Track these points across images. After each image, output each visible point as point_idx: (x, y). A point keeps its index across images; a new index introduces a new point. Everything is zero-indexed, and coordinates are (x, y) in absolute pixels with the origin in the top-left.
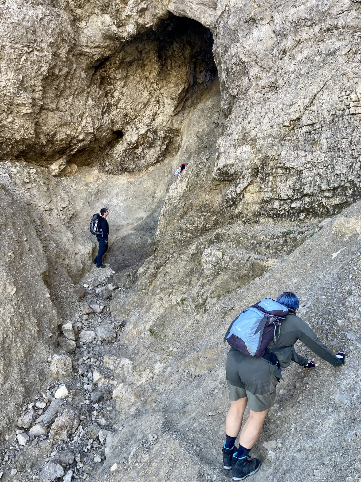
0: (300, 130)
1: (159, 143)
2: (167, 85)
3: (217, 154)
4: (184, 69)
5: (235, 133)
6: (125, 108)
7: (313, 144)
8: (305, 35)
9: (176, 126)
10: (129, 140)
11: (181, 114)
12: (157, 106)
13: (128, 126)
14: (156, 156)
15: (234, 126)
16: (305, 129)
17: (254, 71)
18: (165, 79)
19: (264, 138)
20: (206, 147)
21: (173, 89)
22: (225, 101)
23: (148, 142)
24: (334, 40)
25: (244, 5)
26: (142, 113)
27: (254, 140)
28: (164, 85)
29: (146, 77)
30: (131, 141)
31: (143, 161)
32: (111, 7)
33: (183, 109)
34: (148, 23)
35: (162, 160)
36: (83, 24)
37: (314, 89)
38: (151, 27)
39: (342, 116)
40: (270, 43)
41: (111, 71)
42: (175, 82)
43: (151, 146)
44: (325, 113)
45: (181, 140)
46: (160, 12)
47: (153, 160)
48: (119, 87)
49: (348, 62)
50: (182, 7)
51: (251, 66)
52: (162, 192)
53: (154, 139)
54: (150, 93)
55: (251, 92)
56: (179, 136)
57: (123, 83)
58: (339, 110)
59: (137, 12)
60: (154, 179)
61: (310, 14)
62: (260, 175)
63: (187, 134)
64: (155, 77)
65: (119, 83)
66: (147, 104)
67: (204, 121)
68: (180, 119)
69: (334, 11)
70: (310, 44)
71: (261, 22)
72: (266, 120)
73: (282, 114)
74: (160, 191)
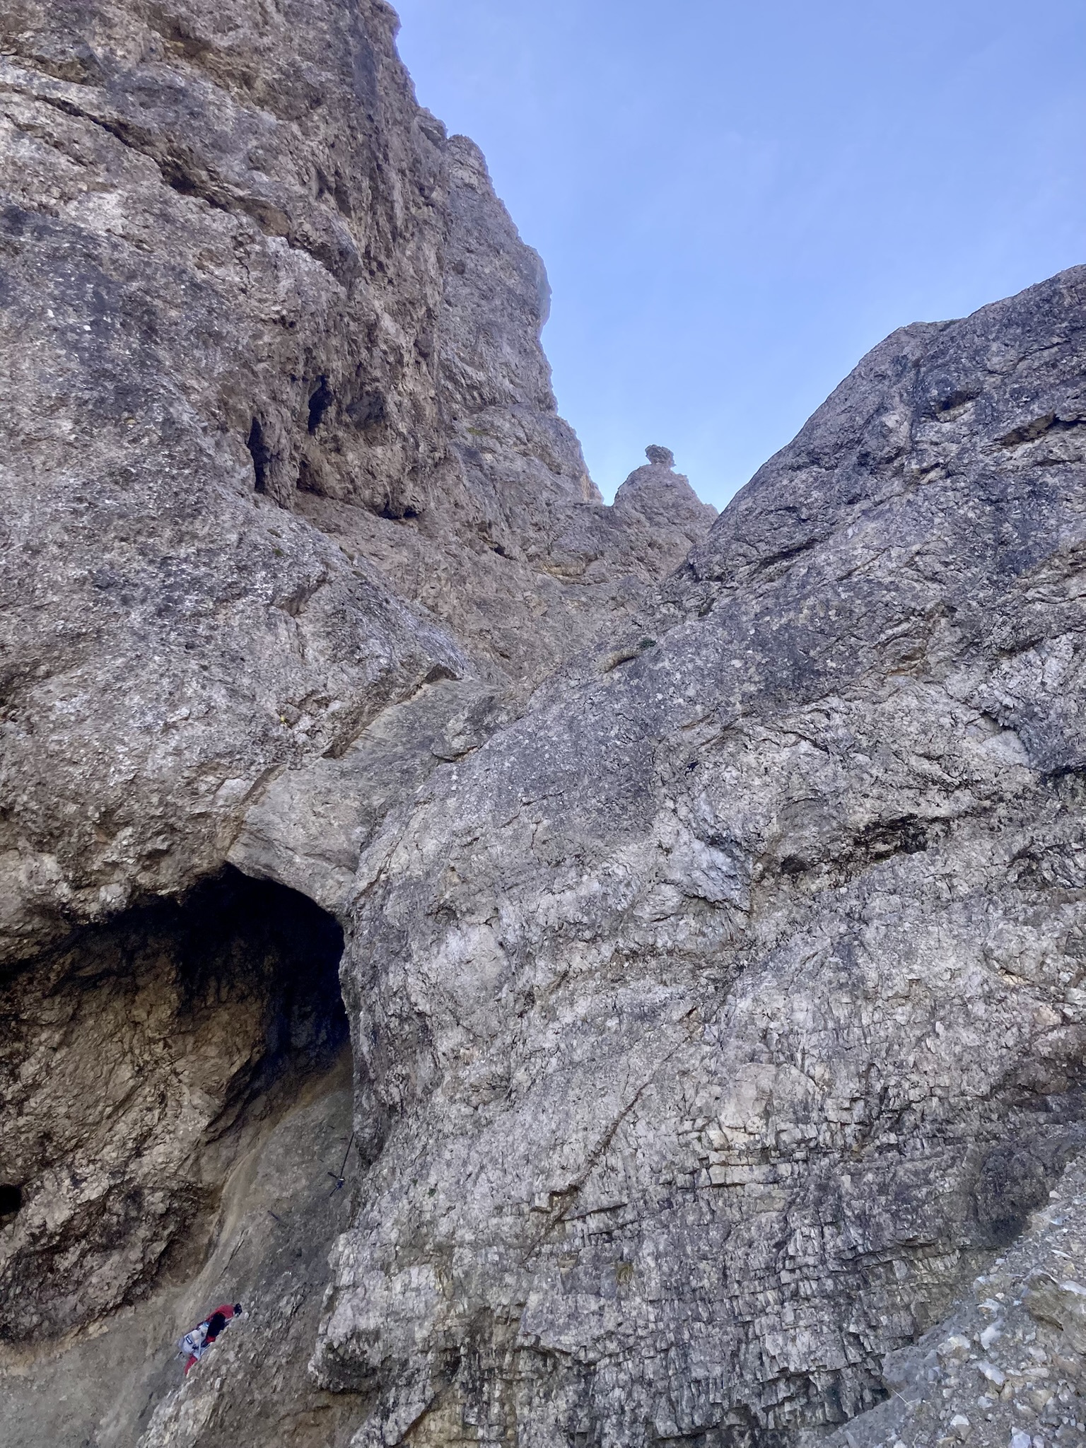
0: (579, 1225)
1: (143, 1232)
2: (196, 1048)
3: (328, 1291)
4: (254, 1007)
5: (388, 1224)
6: (48, 1115)
7: (618, 1273)
8: (577, 963)
9: (207, 1178)
10: (37, 1221)
11: (228, 1140)
12: (156, 1112)
13: (46, 1173)
14: (123, 1280)
15: (385, 1200)
16: (594, 1223)
17: (448, 1041)
18: (192, 1032)
19: (475, 1246)
20: (300, 1255)
21: (213, 1061)
22: (366, 1114)
23: (105, 1227)
24: (649, 981)
25: (428, 874)
26: (102, 1131)
27: (445, 1249)
28: (189, 1048)
29: (136, 1024)
30: (45, 1224)
31: (73, 1299)
32: (66, 839)
33: (240, 1122)
34: (165, 887)
35: (144, 1297)
37: (611, 1107)
38: (172, 896)
39: (692, 1188)
40: (492, 971)
41: (27, 1000)
42: (224, 1041)
43: (113, 1241)
44: (646, 1179)
45: (221, 1223)
46: (202, 863)
47: (110, 1296)
48: (42, 1049)
49: (689, 1040)
50: (265, 858)
51: (442, 1027)
52: (124, 1421)
53: (128, 1219)
54: (141, 1069)
55: (439, 1098)
56: (213, 1209)
57: (57, 1037)
58: (683, 1170)
59: (139, 858)
60: (102, 1369)
61: (588, 914)
62: (462, 1376)
63: (241, 1206)
64: (162, 1025)
65: (44, 1036)
66: (124, 1104)
67: (299, 1165)
68: (225, 1153)
69: (646, 912)
70: (592, 984)
71: (468, 918)
72: (483, 1188)
73: (527, 1171)
74: (117, 1418)
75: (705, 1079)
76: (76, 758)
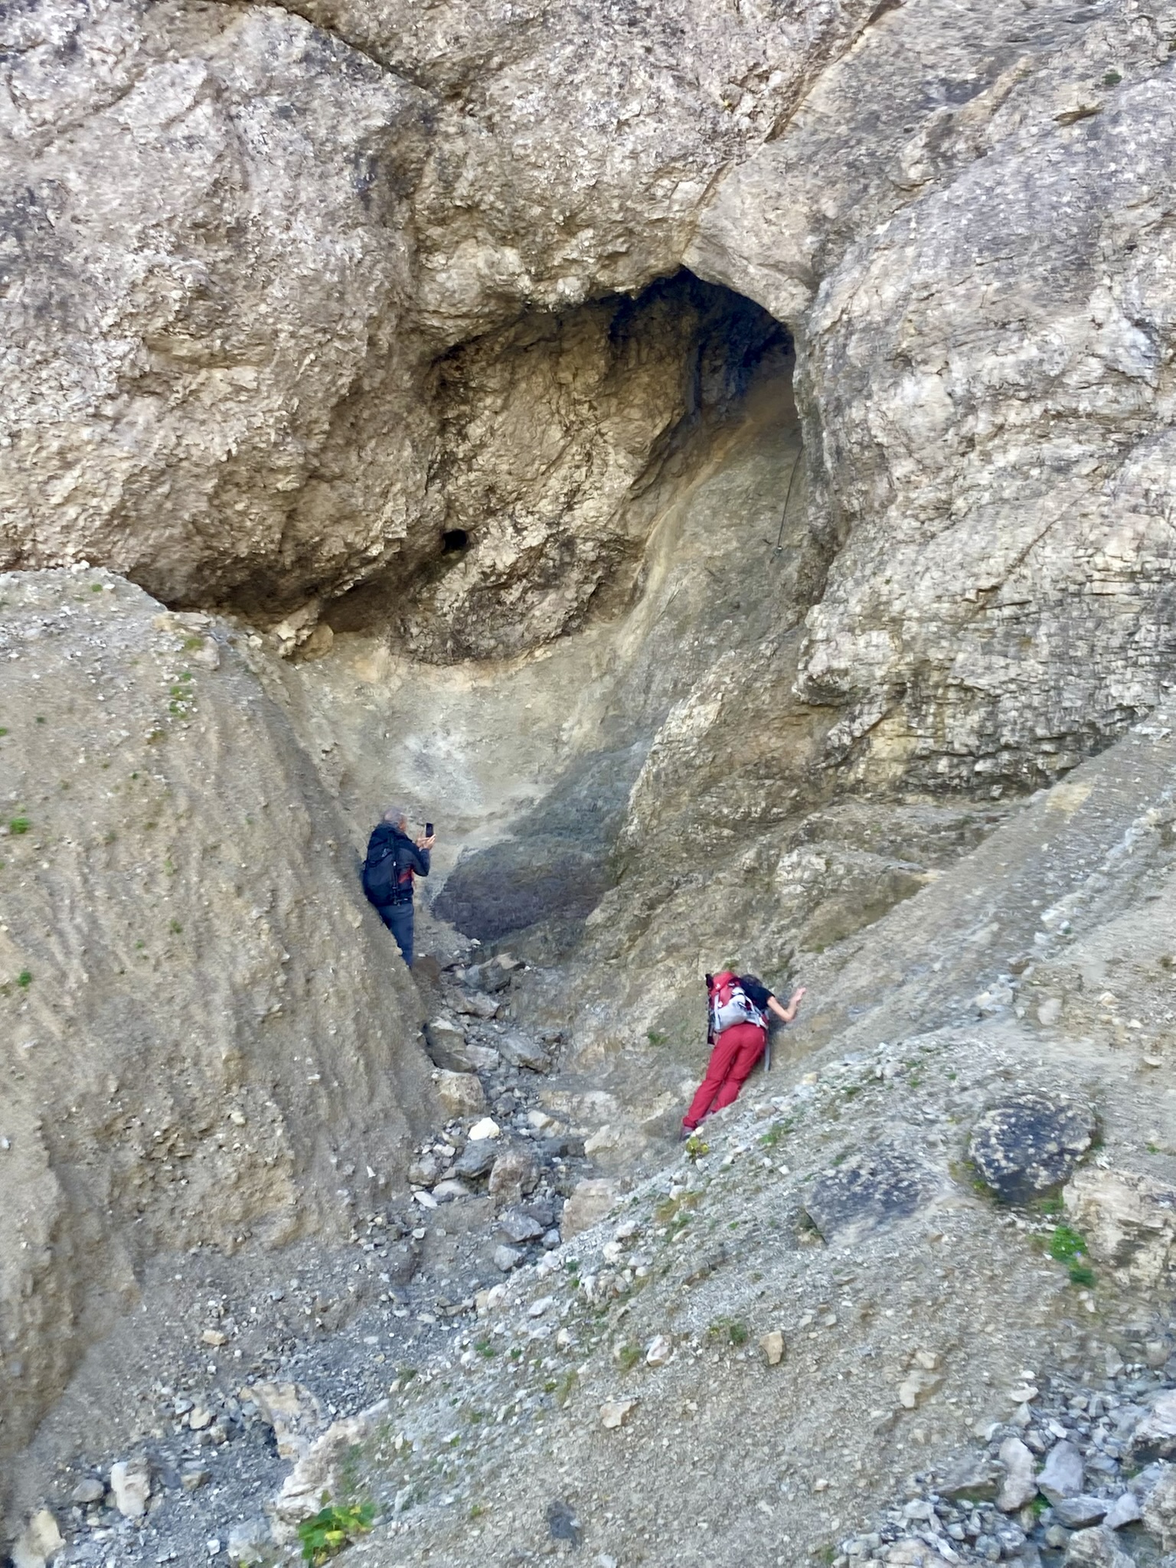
0: (996, 612)
1: (575, 575)
2: (619, 411)
3: (805, 642)
4: (673, 368)
5: (853, 601)
6: (494, 471)
7: (1021, 644)
8: (1013, 418)
9: (633, 531)
10: (488, 562)
11: (651, 496)
12: (584, 470)
13: (491, 521)
14: (561, 615)
15: (850, 584)
16: (1007, 612)
17: (901, 468)
18: (615, 394)
19: (920, 620)
20: (738, 607)
21: (636, 423)
22: (819, 508)
23: (543, 570)
24: (1068, 440)
25: (887, 321)
26: (537, 488)
27: (897, 622)
28: (613, 410)
29: (561, 385)
30: (494, 566)
31: (520, 628)
32: (531, 237)
33: (660, 480)
34: (622, 284)
35: (579, 630)
36: (439, 259)
37: (1027, 535)
38: (627, 293)
39: (1078, 594)
40: (940, 415)
41: (475, 368)
42: (646, 404)
43: (550, 581)
44: (1047, 585)
45: (646, 572)
46: (658, 264)
47: (551, 627)
48: (486, 412)
49: (1092, 491)
50: (719, 265)
51: (897, 456)
52: (587, 726)
53: (563, 564)
54: (568, 429)
55: (893, 512)
56: (636, 559)
57: (499, 402)
58: (1075, 583)
59: (600, 257)
60: (556, 686)
61: (1025, 376)
62: (908, 700)
63: (669, 559)
64: (588, 389)
65: (489, 401)
66: (554, 463)
67: (728, 527)
68: (648, 509)
69: (1072, 380)
70: (1023, 437)
71: (922, 368)
72: (927, 582)
73: (961, 574)
74: (579, 722)
75: (1099, 520)
76: (540, 162)
